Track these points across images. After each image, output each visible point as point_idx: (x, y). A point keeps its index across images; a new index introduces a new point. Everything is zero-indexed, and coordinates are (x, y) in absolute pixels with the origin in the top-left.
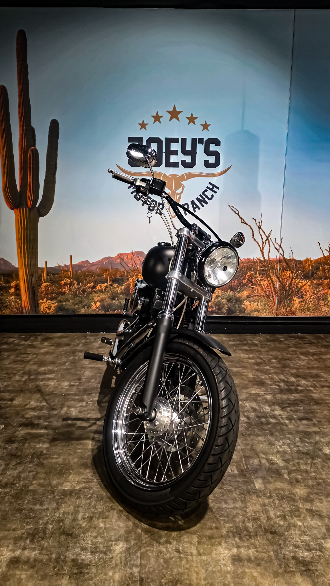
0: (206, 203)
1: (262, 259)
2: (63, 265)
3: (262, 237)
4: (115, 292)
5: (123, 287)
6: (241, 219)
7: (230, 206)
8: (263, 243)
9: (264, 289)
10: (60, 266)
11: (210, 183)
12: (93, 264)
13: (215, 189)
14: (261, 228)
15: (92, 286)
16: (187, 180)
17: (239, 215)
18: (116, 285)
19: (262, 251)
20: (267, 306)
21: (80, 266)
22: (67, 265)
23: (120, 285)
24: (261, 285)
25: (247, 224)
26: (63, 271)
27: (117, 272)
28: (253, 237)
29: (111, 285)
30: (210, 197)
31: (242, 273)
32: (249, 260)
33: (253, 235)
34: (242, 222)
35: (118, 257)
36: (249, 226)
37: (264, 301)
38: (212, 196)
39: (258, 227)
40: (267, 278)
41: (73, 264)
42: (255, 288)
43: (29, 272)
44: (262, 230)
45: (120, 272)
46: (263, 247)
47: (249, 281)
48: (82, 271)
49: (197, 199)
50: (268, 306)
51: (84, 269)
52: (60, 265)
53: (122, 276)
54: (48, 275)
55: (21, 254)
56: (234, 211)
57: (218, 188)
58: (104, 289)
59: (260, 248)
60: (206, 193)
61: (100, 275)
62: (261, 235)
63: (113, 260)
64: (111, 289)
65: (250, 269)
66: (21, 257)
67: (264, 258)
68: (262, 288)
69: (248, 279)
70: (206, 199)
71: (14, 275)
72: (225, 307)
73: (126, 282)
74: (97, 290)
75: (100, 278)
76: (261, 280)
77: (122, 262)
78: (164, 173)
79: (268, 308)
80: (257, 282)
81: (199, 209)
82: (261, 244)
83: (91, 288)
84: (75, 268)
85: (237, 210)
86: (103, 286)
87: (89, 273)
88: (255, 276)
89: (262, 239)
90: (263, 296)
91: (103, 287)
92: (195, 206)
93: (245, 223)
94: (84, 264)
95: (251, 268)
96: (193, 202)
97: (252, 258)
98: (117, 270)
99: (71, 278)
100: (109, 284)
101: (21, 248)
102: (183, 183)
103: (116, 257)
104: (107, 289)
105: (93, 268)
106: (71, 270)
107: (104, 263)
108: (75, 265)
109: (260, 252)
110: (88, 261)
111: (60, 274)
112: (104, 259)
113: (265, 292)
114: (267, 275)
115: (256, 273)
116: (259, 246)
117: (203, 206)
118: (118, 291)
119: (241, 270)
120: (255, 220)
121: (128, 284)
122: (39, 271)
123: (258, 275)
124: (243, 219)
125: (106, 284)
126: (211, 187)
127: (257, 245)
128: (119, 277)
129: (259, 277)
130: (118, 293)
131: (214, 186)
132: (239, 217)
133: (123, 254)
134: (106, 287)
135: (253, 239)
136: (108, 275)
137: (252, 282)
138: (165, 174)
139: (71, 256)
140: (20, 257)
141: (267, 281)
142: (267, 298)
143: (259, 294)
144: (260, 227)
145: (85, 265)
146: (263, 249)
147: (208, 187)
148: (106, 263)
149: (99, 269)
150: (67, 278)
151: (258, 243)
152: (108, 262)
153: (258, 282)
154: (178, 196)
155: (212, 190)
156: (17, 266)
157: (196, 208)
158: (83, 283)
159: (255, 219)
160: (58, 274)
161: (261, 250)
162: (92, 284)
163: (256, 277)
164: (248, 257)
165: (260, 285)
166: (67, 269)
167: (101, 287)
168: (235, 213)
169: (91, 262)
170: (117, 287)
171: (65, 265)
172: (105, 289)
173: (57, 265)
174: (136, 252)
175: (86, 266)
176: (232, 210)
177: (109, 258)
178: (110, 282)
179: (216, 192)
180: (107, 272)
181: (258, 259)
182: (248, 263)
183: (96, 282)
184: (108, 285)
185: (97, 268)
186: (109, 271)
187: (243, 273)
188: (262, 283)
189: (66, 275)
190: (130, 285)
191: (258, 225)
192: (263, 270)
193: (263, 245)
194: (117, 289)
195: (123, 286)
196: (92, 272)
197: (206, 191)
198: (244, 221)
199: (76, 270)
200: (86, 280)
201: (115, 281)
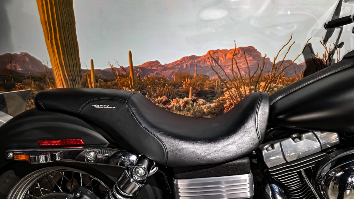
2: (119, 67)
4: (200, 112)
5: (212, 105)
10: (113, 69)
12: (165, 67)
15: (164, 100)
18: (201, 101)
21: (145, 69)
22: (124, 67)
23: (208, 101)
26: (119, 76)
27: (205, 81)
29: (194, 101)
35: (209, 56)
41: (134, 65)
43: (69, 76)
45: (210, 81)
48: (148, 78)
51: (151, 75)
52: (114, 66)
53: (213, 88)
54: (97, 81)
55: (53, 48)
58: (182, 105)
61: (177, 85)
63: (199, 62)
64: (193, 106)
66: (54, 52)
71: (47, 79)
73: (218, 97)
74: (172, 107)
75: (176, 90)
77: (214, 64)
83: (162, 103)
84: (138, 72)
86: (181, 101)
87: (159, 80)
91: (180, 103)
94: (152, 67)
98: (206, 78)
99: (132, 88)
100: (190, 98)
101: (52, 39)
103: (205, 56)
104: (187, 106)
105: (166, 74)
106: (131, 75)
107: (185, 65)
108: (137, 67)
110: (157, 62)
111: (115, 80)
112: (184, 59)
118: (205, 110)
121: (223, 100)
122: (84, 75)
125: (186, 99)
128: (207, 89)
130: (204, 113)
133: (218, 51)
134: (186, 103)
136: (190, 84)
139: (130, 53)
140: (52, 52)
145: (154, 68)
148: (187, 65)
149: (175, 76)
150: (126, 86)
152: (191, 65)
156: (50, 66)
158: (150, 95)
160: (112, 80)
162: (164, 98)
166: (124, 73)
167: (178, 102)
169: (163, 64)
170: (204, 104)
171: (122, 67)
172: (185, 106)
173: (110, 67)
174: (242, 48)
175: (155, 70)
177: (193, 57)
178: (192, 95)
180: (189, 80)
183: (170, 95)
184: (189, 100)
185: (172, 73)
186: (191, 78)
189: (123, 83)
190: (226, 102)
194: (204, 106)
195: (213, 103)
196: (164, 79)
199: (139, 75)
200: (155, 91)
201: (200, 94)
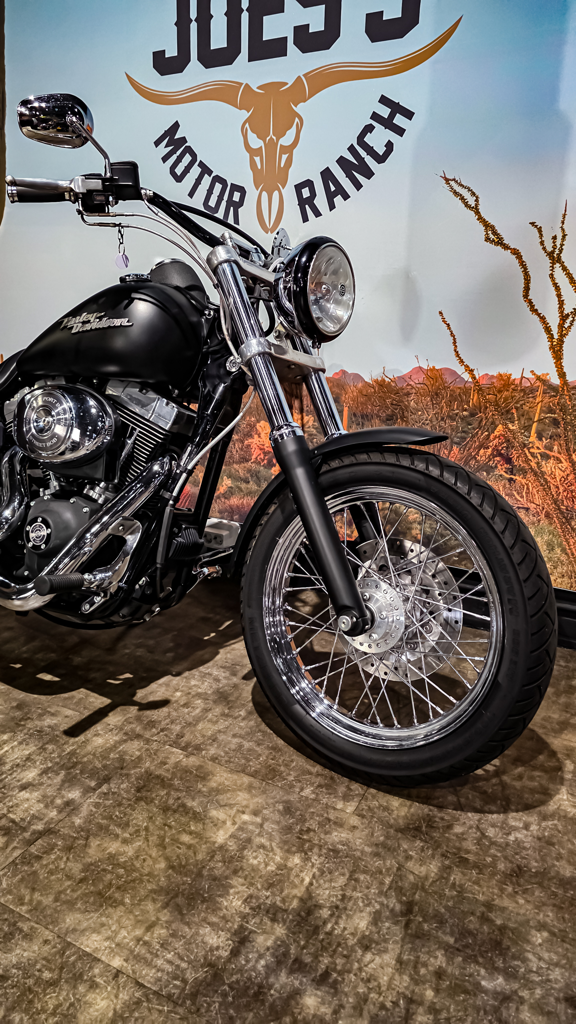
0: (369, 174)
1: (555, 380)
3: (559, 296)
6: (487, 225)
7: (447, 180)
8: (564, 318)
9: (553, 490)
11: (384, 100)
13: (399, 120)
14: (559, 260)
16: (310, 97)
17: (477, 212)
19: (557, 352)
20: (558, 551)
24: (543, 473)
25: (506, 247)
28: (526, 296)
30: (381, 150)
31: (476, 424)
32: (506, 382)
33: (527, 289)
34: (487, 239)
36: (516, 252)
37: (550, 533)
38: (390, 146)
39: (550, 255)
40: (568, 450)
42: (518, 485)
44: (564, 269)
46: (562, 336)
47: (500, 455)
49: (342, 161)
50: (564, 550)
56: (462, 199)
57: (409, 115)
59: (551, 337)
60: (368, 139)
62: (557, 287)
65: (506, 414)
67: (562, 375)
68: (545, 486)
69: (495, 449)
70: (369, 160)
72: (414, 532)
76: (546, 457)
78: (244, 82)
79: (564, 558)
80: (527, 461)
81: (346, 196)
82: (554, 321)
85: (473, 194)
88: (521, 438)
89: (561, 303)
90: (548, 515)
92: (333, 188)
93: (500, 242)
95: (508, 412)
96: (327, 175)
97: (516, 376)
102: (300, 109)
109: (549, 355)
113: (555, 502)
114: (567, 442)
115: (528, 428)
116: (548, 330)
117: (358, 186)
119: (472, 415)
120: (540, 230)
123: (533, 438)
124: (493, 229)
126: (385, 112)
127: (540, 327)
129: (538, 443)
131: (396, 108)
132: (481, 219)
135: (525, 306)
137: (508, 460)
138: (247, 84)
141: (565, 464)
142: (562, 524)
143: (532, 506)
144: (555, 258)
146: (561, 342)
147: (375, 116)
151: (543, 319)
153: (533, 464)
154: (285, 157)
155: (388, 123)
157: (335, 194)
159: (538, 224)
161: (552, 347)
163: (525, 445)
164: (503, 371)
165: (539, 475)
168: (467, 205)
176: (456, 193)
179: (400, 131)
181: (538, 378)
182: (500, 391)
187: (480, 427)
188: (548, 467)
191: (550, 249)
192: (555, 423)
193: (561, 326)
197: (369, 129)
198: (495, 233)
